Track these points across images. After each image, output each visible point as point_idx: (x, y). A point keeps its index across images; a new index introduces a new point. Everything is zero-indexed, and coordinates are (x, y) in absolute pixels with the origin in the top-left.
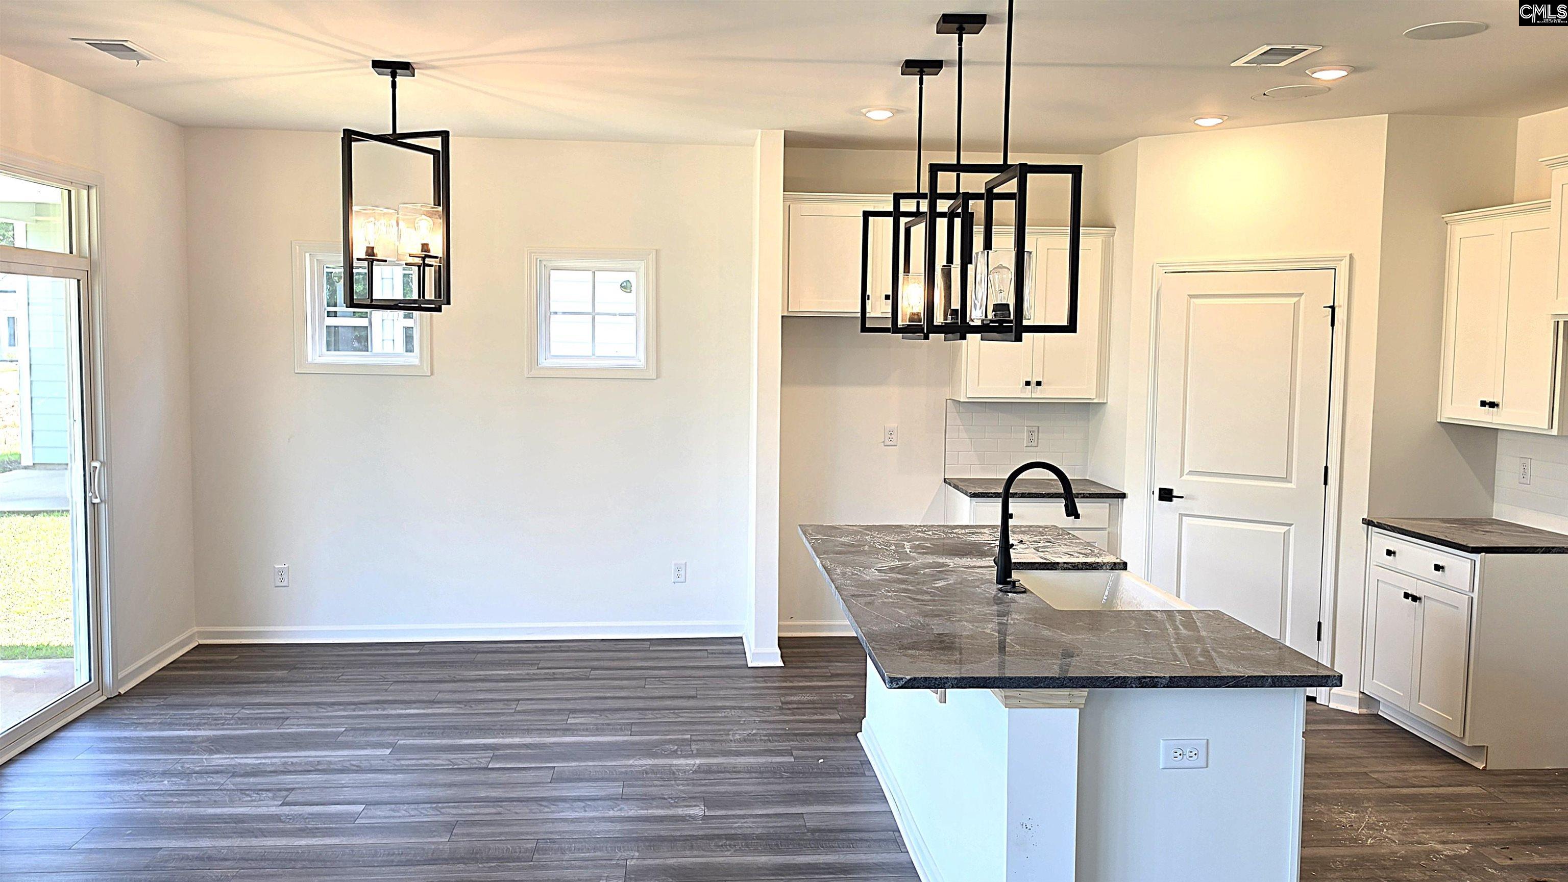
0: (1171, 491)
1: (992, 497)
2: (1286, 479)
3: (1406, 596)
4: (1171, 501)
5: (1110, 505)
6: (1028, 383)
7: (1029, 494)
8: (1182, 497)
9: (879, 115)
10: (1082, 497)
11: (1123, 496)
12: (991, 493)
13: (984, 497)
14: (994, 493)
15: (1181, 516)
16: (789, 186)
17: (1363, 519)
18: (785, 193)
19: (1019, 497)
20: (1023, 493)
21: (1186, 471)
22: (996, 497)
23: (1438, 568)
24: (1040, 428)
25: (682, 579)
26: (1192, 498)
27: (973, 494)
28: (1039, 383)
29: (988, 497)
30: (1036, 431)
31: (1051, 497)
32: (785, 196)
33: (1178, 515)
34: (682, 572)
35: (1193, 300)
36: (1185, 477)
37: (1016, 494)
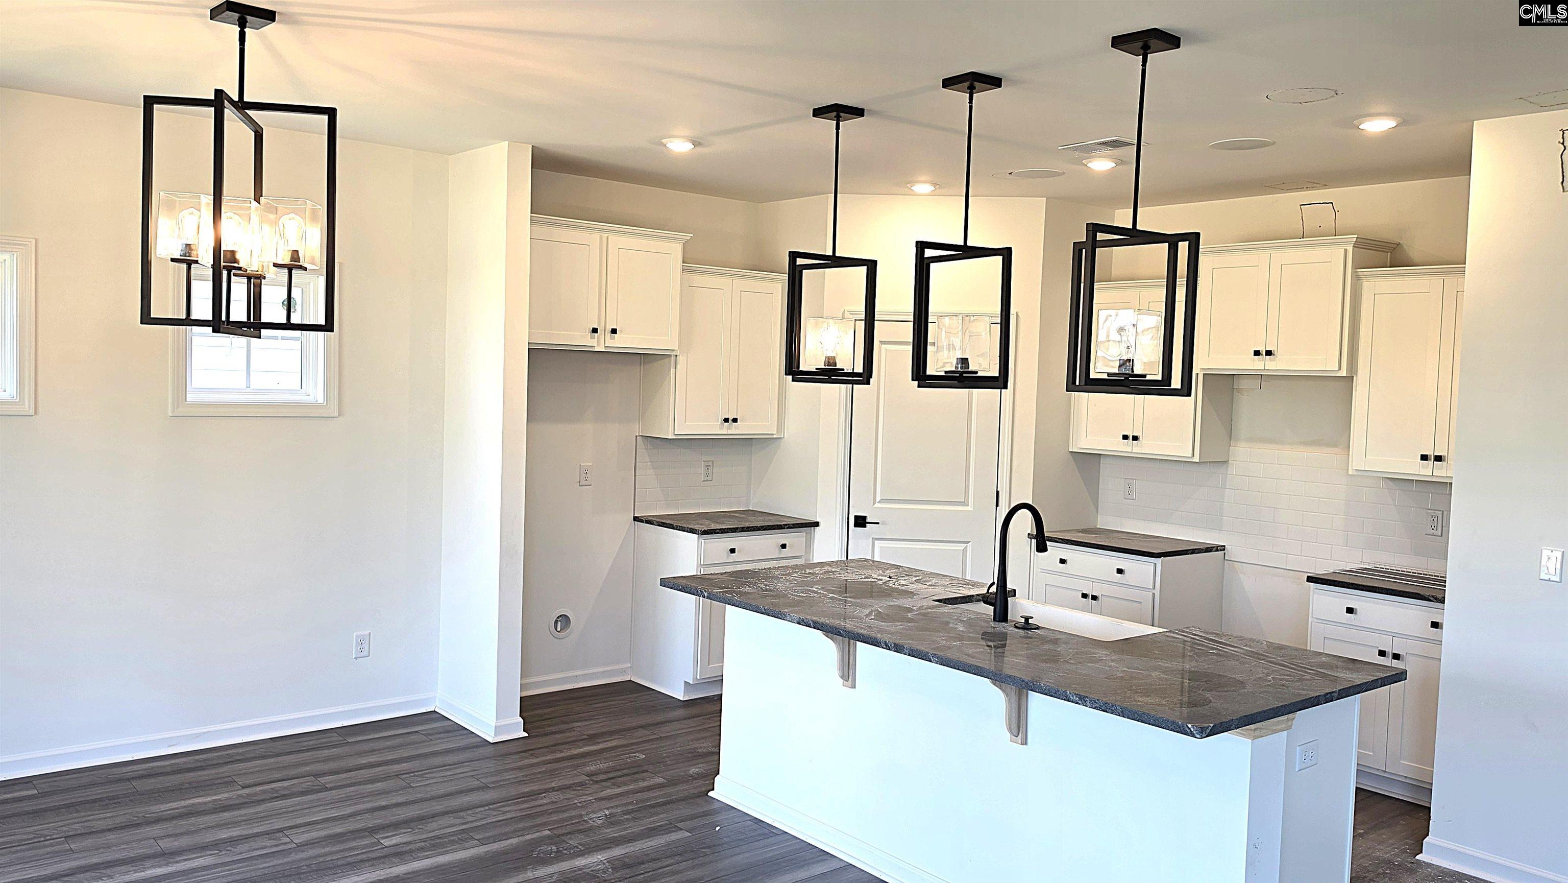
0: (864, 518)
1: (718, 533)
2: (965, 503)
3: (1084, 596)
4: (865, 527)
5: (806, 533)
6: (726, 420)
7: (748, 527)
8: (878, 523)
9: (679, 147)
10: (787, 528)
11: (816, 524)
12: (718, 529)
13: (712, 533)
14: (720, 529)
15: (875, 539)
16: (535, 209)
17: (1029, 534)
18: (532, 215)
19: (740, 532)
20: (743, 528)
21: (878, 499)
22: (722, 533)
23: (1120, 571)
24: (714, 463)
25: (365, 653)
26: (884, 523)
27: (704, 531)
28: (735, 420)
29: (716, 533)
30: (711, 465)
31: (765, 530)
32: (533, 218)
33: (871, 539)
34: (366, 646)
35: (883, 346)
36: (877, 505)
37: (737, 528)
